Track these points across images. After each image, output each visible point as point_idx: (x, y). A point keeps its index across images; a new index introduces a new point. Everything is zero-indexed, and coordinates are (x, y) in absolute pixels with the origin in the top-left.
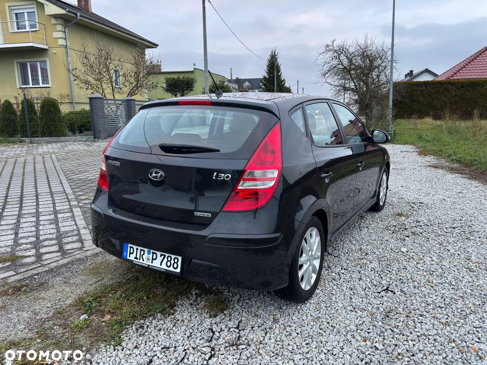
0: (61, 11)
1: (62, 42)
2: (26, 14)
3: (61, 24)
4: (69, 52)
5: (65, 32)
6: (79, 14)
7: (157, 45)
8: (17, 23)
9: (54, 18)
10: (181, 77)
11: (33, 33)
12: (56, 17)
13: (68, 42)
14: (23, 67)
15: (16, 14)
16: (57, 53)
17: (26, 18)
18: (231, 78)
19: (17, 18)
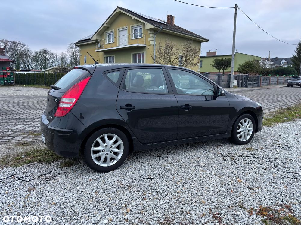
0: (152, 27)
1: (152, 42)
2: (138, 30)
3: (153, 33)
4: (155, 47)
5: (154, 37)
6: (161, 27)
7: (208, 40)
8: (135, 34)
9: (150, 30)
11: (140, 39)
12: (150, 29)
13: (155, 42)
14: (135, 56)
15: (135, 30)
16: (150, 48)
17: (138, 32)
18: (269, 58)
19: (135, 32)
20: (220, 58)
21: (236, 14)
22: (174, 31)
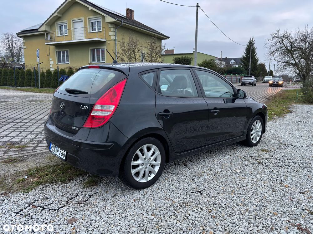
0: (113, 20)
1: (113, 37)
2: (96, 22)
3: (113, 27)
4: (116, 43)
5: (115, 32)
6: (123, 21)
7: (169, 38)
8: (92, 27)
9: (110, 24)
10: (184, 57)
11: (99, 33)
12: (111, 23)
13: (116, 37)
14: (93, 51)
15: (92, 23)
16: (110, 43)
17: (97, 25)
18: (221, 57)
19: (92, 25)
20: (180, 57)
21: (197, 13)
22: (136, 26)
